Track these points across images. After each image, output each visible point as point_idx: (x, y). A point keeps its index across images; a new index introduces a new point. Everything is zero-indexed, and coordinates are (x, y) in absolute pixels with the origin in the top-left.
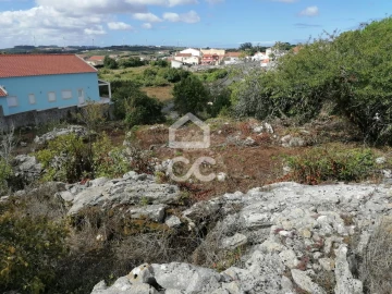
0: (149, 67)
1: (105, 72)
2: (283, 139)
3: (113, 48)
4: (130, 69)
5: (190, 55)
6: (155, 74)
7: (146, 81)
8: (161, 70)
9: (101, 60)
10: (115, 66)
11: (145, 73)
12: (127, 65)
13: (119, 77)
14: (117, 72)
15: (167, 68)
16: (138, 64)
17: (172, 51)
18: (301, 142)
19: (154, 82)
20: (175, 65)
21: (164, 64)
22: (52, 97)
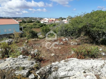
0: (35, 23)
1: (22, 24)
2: (71, 43)
3: (25, 18)
4: (30, 23)
5: (46, 20)
6: (36, 25)
7: (34, 27)
8: (38, 24)
9: (21, 21)
10: (25, 23)
11: (34, 24)
12: (28, 22)
13: (26, 25)
14: (26, 24)
15: (39, 23)
16: (32, 22)
17: (41, 19)
18: (76, 44)
19: (36, 27)
20: (42, 22)
21: (39, 22)
22: (5, 31)
